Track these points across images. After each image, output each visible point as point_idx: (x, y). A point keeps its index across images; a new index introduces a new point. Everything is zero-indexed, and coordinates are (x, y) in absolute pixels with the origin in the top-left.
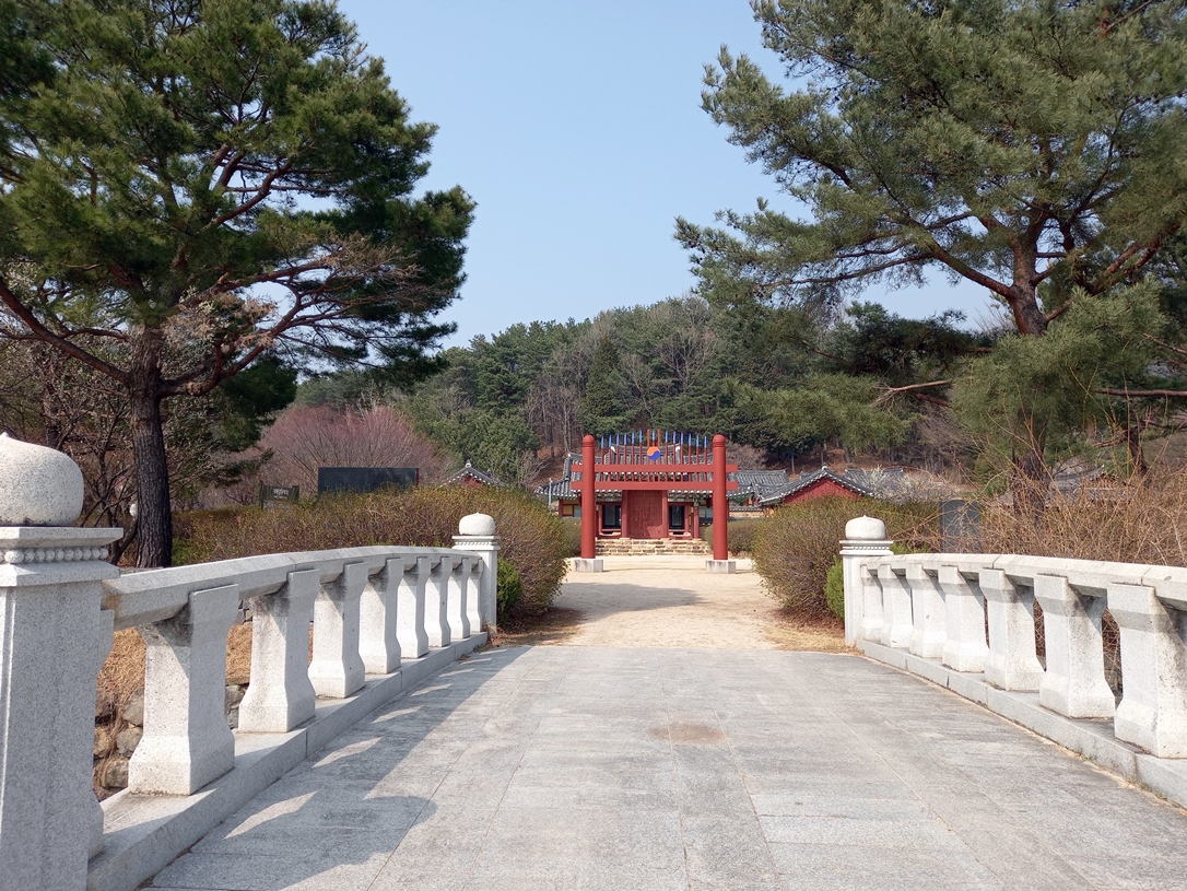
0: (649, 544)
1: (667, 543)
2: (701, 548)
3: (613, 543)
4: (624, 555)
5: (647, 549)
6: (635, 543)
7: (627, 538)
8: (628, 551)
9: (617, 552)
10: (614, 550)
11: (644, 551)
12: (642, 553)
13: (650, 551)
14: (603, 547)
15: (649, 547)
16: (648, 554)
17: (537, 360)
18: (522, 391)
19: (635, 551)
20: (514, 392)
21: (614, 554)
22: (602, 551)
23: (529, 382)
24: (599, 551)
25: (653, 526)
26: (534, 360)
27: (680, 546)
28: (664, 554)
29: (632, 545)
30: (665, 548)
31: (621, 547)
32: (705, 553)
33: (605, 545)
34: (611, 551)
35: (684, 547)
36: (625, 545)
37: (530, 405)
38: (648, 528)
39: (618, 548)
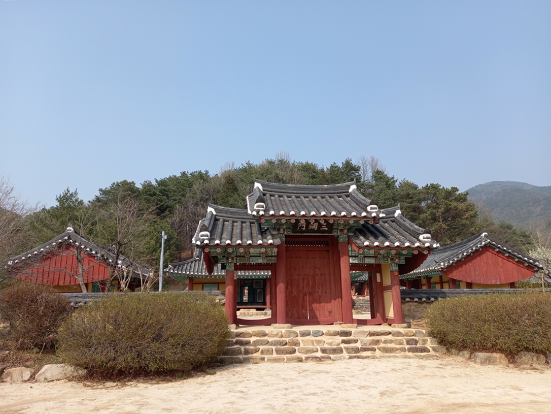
0: (327, 336)
1: (358, 333)
2: (420, 342)
3: (265, 335)
4: (289, 360)
5: (326, 346)
6: (304, 334)
7: (286, 325)
8: (294, 352)
9: (275, 355)
10: (268, 350)
11: (324, 351)
12: (319, 354)
13: (334, 351)
14: (248, 343)
15: (331, 344)
16: (332, 356)
17: (183, 190)
18: (170, 209)
19: (308, 351)
20: (165, 209)
21: (269, 360)
22: (247, 352)
23: (176, 204)
24: (240, 353)
25: (320, 303)
26: (181, 190)
27: (383, 338)
28: (363, 358)
29: (300, 339)
30: (358, 345)
31: (281, 343)
32: (432, 353)
33: (252, 339)
34: (262, 353)
35: (391, 342)
36: (287, 340)
37: (176, 218)
38: (315, 306)
39: (275, 345)
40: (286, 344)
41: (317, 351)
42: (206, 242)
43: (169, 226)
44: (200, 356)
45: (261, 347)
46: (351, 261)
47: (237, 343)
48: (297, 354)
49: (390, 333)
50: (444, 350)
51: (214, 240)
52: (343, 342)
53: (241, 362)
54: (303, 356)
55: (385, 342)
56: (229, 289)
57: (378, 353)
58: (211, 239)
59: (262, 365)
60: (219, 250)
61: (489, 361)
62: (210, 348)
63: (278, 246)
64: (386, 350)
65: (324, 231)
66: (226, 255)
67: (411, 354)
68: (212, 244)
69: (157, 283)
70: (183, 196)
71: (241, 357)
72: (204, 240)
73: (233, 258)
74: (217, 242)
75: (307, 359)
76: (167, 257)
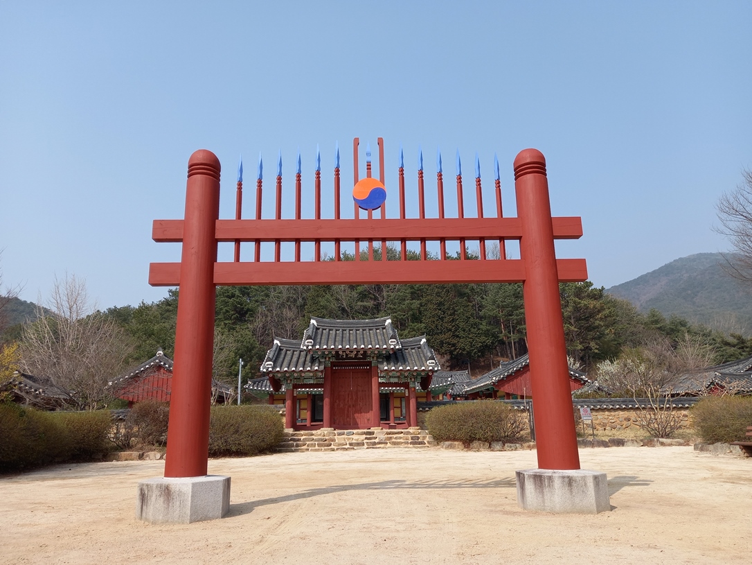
0: (356, 435)
1: (379, 433)
2: (421, 438)
3: (313, 435)
4: (325, 450)
5: (354, 441)
6: (339, 434)
7: (329, 429)
8: (330, 445)
9: (317, 447)
10: (312, 444)
11: (351, 444)
12: (348, 446)
13: (358, 444)
14: (299, 440)
15: (357, 440)
16: (355, 448)
17: (267, 289)
18: (252, 312)
19: (339, 445)
20: (246, 313)
21: (311, 450)
22: (297, 446)
23: (258, 306)
24: (293, 446)
25: (361, 413)
26: (264, 289)
27: (395, 436)
28: (376, 448)
29: (336, 437)
30: (377, 441)
31: (322, 440)
32: (427, 445)
33: (302, 438)
34: (308, 446)
35: (400, 438)
36: (327, 438)
37: (258, 323)
38: (356, 415)
39: (318, 441)
40: (326, 440)
41: (346, 444)
42: (270, 369)
43: (250, 333)
44: (262, 444)
45: (308, 443)
46: (380, 381)
47: (291, 440)
48: (332, 447)
49: (402, 433)
50: (436, 443)
51: (277, 367)
52: (366, 438)
53: (292, 451)
54: (335, 448)
55: (396, 438)
56: (288, 403)
57: (389, 445)
58: (274, 367)
59: (306, 453)
60: (279, 375)
61: (450, 447)
62: (270, 439)
63: (322, 372)
64: (394, 443)
65: (360, 358)
66: (286, 379)
67: (411, 446)
68: (274, 371)
69: (236, 400)
70: (267, 296)
71: (293, 448)
72: (269, 368)
73: (291, 380)
74: (278, 369)
75: (337, 449)
76: (247, 371)
